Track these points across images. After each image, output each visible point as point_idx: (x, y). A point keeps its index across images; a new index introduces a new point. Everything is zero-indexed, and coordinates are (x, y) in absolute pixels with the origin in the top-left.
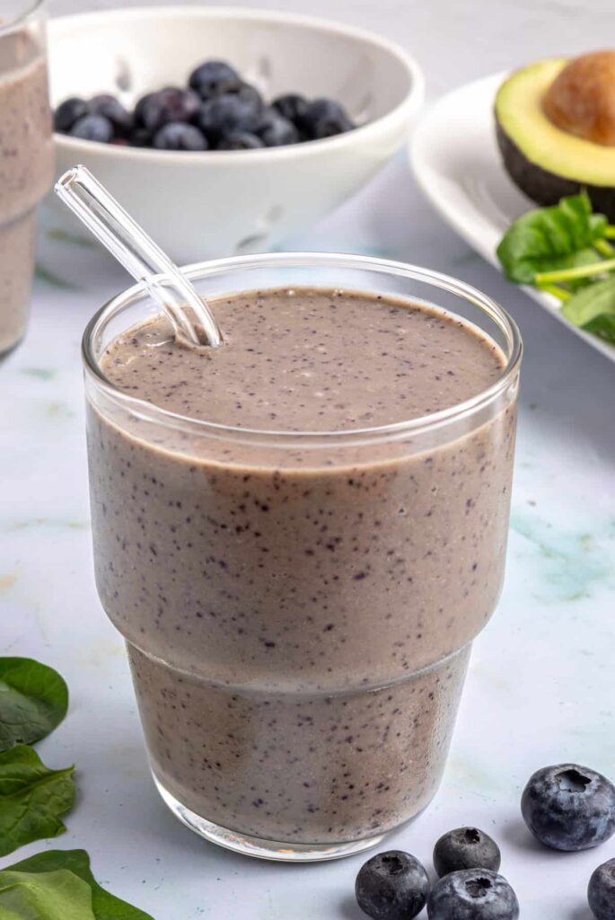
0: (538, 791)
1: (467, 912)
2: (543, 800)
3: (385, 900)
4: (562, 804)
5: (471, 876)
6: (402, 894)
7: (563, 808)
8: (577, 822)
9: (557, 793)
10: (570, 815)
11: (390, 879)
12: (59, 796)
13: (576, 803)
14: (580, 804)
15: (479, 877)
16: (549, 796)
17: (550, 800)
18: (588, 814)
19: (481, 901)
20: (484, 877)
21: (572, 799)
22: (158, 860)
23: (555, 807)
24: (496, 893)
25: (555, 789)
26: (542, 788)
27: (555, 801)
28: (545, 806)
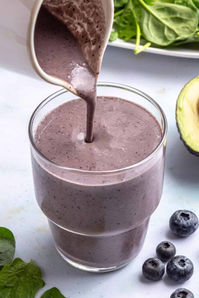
0: (177, 223)
1: (183, 272)
2: (180, 226)
3: (156, 275)
4: (185, 225)
5: (178, 260)
6: (160, 272)
7: (186, 226)
8: (191, 229)
9: (183, 222)
10: (189, 227)
11: (156, 269)
12: (36, 271)
13: (189, 224)
14: (190, 224)
15: (180, 260)
16: (181, 224)
17: (182, 225)
18: (193, 226)
19: (185, 267)
20: (181, 259)
21: (188, 223)
22: (78, 283)
23: (184, 226)
24: (187, 263)
25: (181, 221)
26: (178, 222)
27: (183, 225)
28: (181, 227)
